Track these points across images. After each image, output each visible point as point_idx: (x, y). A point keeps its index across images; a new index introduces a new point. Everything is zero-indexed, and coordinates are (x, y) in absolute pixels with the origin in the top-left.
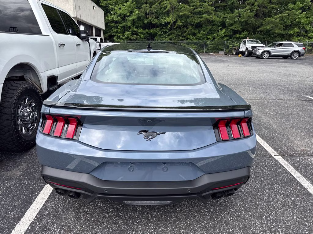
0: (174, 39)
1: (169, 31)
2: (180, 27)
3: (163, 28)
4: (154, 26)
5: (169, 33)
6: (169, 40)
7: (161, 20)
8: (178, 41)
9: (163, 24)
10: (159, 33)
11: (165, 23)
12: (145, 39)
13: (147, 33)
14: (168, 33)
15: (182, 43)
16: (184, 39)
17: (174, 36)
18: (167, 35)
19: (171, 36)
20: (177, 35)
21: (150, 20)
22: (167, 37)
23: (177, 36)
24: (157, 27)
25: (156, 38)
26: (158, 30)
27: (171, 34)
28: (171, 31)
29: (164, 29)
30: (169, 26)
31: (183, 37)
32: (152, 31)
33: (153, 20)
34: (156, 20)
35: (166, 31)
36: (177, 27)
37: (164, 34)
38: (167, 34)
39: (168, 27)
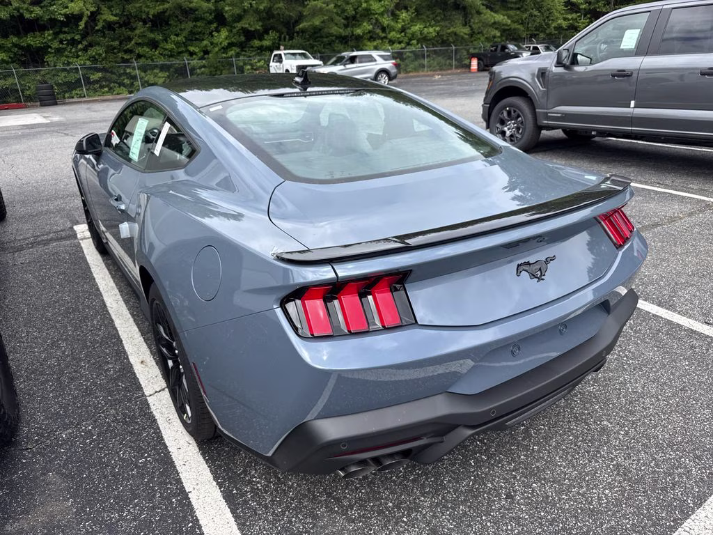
0: (103, 60)
1: (84, 37)
2: (110, 26)
3: (61, 32)
4: (34, 26)
5: (85, 43)
6: (88, 63)
7: (52, 8)
8: (116, 62)
9: (60, 20)
10: (56, 45)
11: (66, 16)
12: (13, 62)
13: (15, 45)
14: (80, 42)
15: (129, 67)
16: (128, 57)
17: (100, 50)
18: (81, 50)
19: (92, 52)
20: (108, 47)
21: (17, 9)
22: (80, 53)
23: (110, 50)
24: (43, 28)
25: (49, 58)
26: (50, 38)
27: (91, 45)
28: (89, 38)
29: (65, 33)
30: (82, 25)
31: (126, 51)
32: (32, 40)
33: (27, 9)
34: (37, 11)
35: (73, 39)
36: (104, 27)
37: (70, 47)
38: (80, 46)
39: (81, 28)
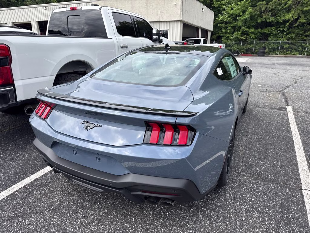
0: (293, 39)
1: (288, 29)
2: (303, 24)
3: (280, 27)
4: (270, 25)
5: (288, 32)
6: (285, 40)
7: (279, 17)
8: (298, 40)
9: (280, 22)
10: (275, 32)
11: (283, 20)
12: (256, 39)
13: (259, 32)
14: (286, 32)
15: (304, 43)
16: (306, 38)
17: (293, 35)
18: (285, 35)
19: (289, 36)
20: (297, 34)
21: (265, 19)
22: (284, 36)
23: (298, 35)
24: (273, 25)
25: (270, 38)
26: (273, 29)
27: (290, 33)
28: (290, 30)
29: (281, 27)
30: (288, 24)
31: (306, 36)
32: (266, 31)
33: (269, 18)
34: (273, 19)
35: (283, 30)
36: (298, 26)
37: (281, 33)
38: (285, 33)
39: (286, 26)
